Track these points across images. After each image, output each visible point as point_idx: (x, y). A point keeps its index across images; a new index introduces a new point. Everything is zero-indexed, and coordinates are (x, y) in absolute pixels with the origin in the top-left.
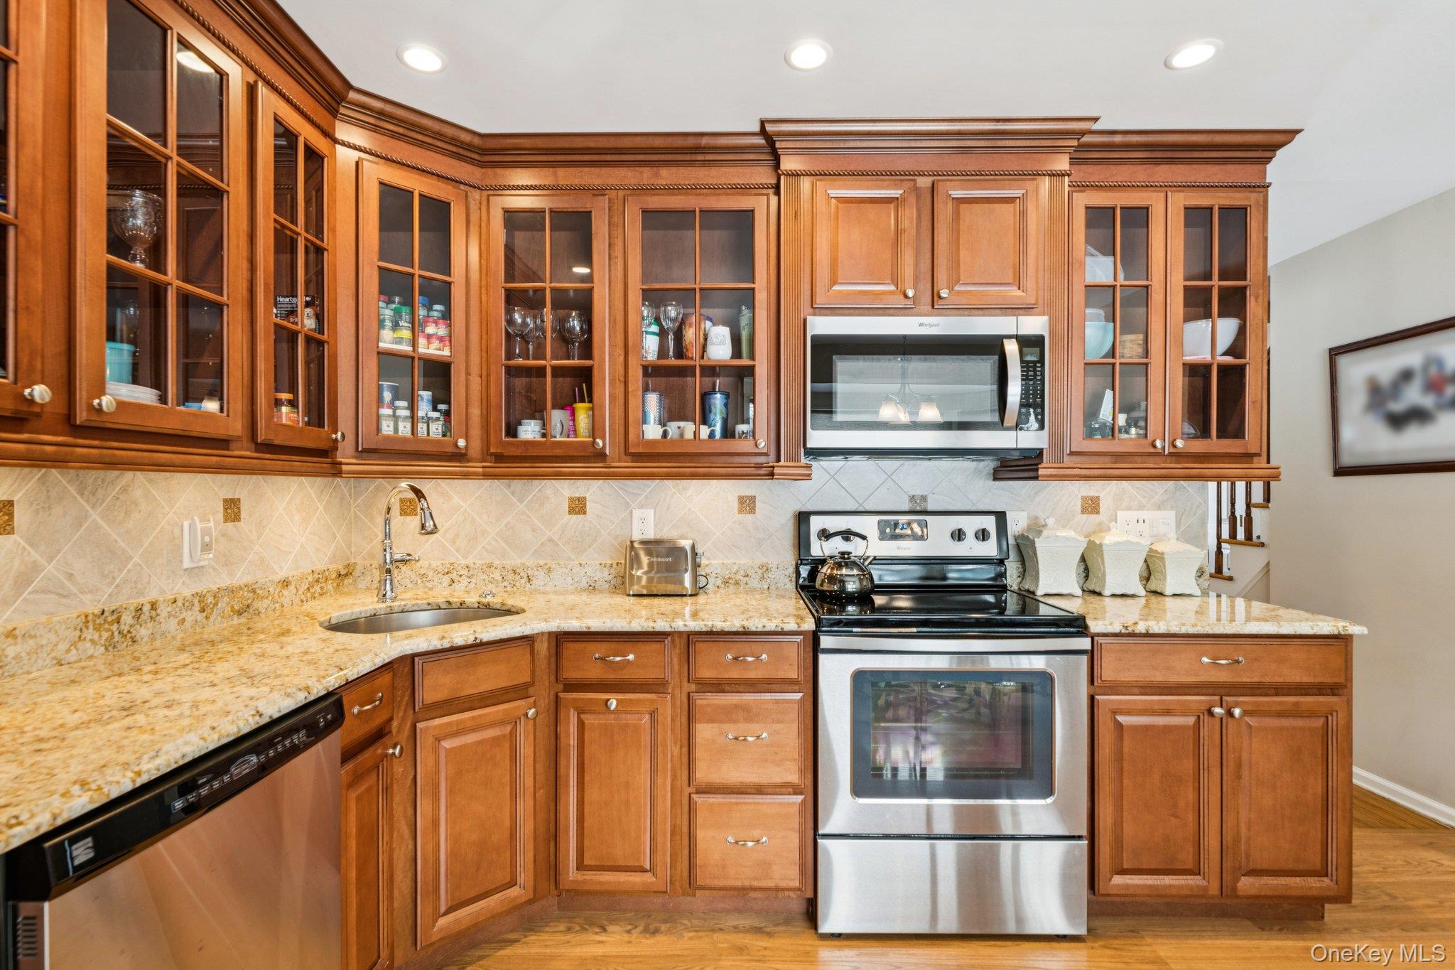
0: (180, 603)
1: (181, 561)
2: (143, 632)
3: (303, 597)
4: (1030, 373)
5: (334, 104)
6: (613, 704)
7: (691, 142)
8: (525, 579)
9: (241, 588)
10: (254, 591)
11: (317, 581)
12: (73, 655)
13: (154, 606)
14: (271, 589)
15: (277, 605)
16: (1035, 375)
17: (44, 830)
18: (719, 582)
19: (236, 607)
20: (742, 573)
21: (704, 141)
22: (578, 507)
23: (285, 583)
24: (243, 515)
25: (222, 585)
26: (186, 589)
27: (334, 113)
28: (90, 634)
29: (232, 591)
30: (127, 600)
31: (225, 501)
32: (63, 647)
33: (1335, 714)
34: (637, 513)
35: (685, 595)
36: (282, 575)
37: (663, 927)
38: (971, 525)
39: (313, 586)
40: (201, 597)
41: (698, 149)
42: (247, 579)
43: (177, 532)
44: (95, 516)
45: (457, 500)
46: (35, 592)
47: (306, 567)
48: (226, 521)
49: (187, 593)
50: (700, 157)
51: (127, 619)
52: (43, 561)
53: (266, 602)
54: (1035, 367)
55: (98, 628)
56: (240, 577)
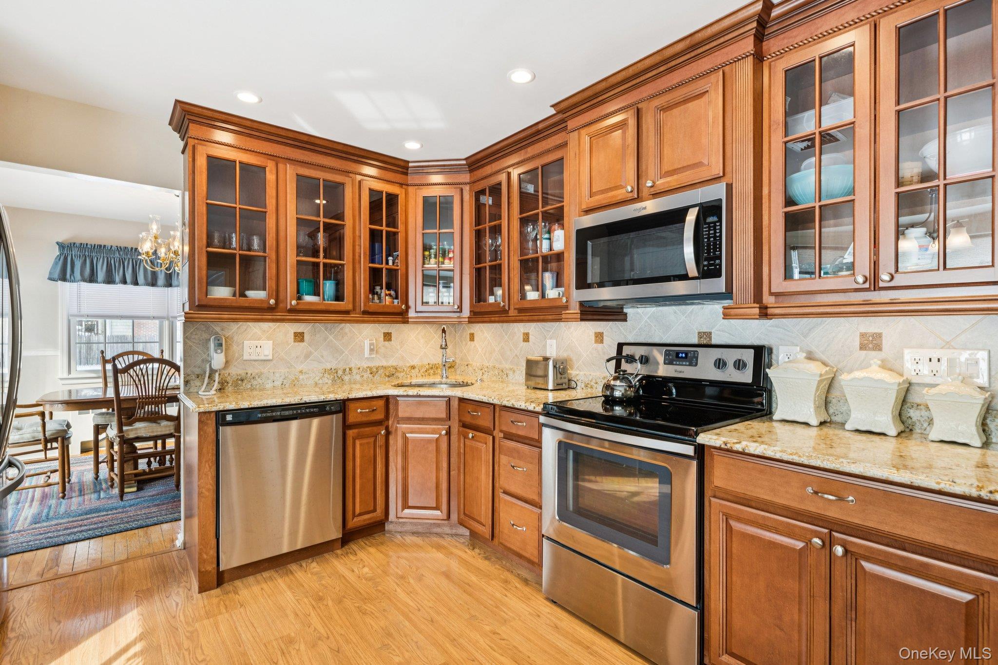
0: (361, 370)
1: (364, 355)
2: (346, 378)
3: (423, 374)
4: (711, 232)
5: (405, 171)
6: (470, 435)
7: (534, 129)
8: (505, 376)
9: (389, 367)
10: (396, 369)
11: (432, 368)
12: (321, 381)
13: (350, 369)
14: (405, 369)
15: (408, 376)
16: (715, 232)
17: (221, 409)
18: (583, 386)
19: (387, 374)
20: (594, 381)
21: (541, 126)
22: (526, 338)
23: (413, 367)
24: (393, 339)
25: (381, 365)
26: (365, 364)
27: (406, 174)
28: (326, 375)
29: (385, 368)
30: (341, 366)
31: (384, 333)
32: (317, 378)
33: (986, 595)
34: (549, 342)
35: (548, 390)
36: (412, 364)
37: (493, 559)
38: (731, 356)
39: (429, 370)
40: (371, 368)
41: (539, 132)
42: (394, 364)
43: (362, 344)
44: (331, 337)
45: (486, 334)
46: (311, 360)
47: (426, 362)
48: (384, 341)
49: (366, 366)
50: (541, 135)
51: (340, 372)
52: (313, 351)
53: (402, 374)
54: (715, 226)
55: (329, 374)
56: (392, 362)
